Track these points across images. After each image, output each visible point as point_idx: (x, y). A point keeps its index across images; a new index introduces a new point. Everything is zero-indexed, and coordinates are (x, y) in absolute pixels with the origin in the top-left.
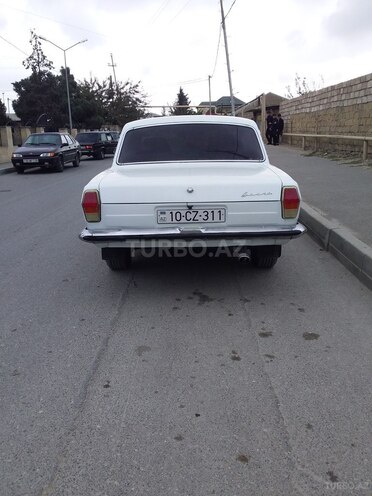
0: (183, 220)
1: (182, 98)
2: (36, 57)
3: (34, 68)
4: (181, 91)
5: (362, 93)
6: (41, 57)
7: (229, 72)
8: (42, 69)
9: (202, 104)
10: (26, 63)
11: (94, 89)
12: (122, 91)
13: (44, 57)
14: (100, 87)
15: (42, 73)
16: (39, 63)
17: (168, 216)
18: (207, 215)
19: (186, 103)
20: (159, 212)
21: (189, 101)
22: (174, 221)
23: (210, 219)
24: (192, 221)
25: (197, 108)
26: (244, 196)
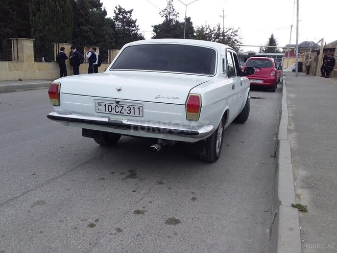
0: (113, 112)
1: (272, 41)
2: (169, 10)
3: (167, 17)
4: (272, 36)
6: (172, 9)
7: (298, 21)
8: (171, 17)
9: (287, 46)
10: (162, 13)
11: (207, 32)
12: (226, 34)
13: (174, 10)
14: (211, 31)
15: (171, 20)
16: (170, 13)
17: (103, 107)
18: (130, 110)
19: (275, 45)
20: (97, 103)
21: (277, 43)
22: (107, 112)
23: (132, 114)
24: (119, 113)
25: (283, 48)
26: (156, 98)
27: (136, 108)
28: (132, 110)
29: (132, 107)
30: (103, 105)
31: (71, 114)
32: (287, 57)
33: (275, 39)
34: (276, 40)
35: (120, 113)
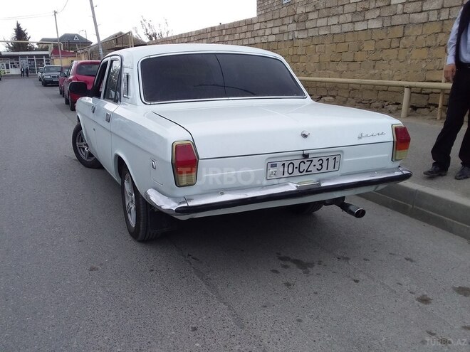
0: (296, 172)
1: (20, 34)
4: (18, 25)
5: (249, 35)
7: (92, 8)
9: (43, 40)
17: (279, 169)
18: (321, 165)
19: (25, 39)
20: (269, 165)
21: (28, 36)
22: (286, 175)
23: (324, 169)
24: (304, 173)
25: (38, 44)
26: (360, 138)
27: (331, 159)
28: (325, 165)
29: (325, 159)
30: (279, 165)
31: (222, 194)
32: (57, 57)
33: (23, 30)
34: (26, 32)
35: (307, 171)
